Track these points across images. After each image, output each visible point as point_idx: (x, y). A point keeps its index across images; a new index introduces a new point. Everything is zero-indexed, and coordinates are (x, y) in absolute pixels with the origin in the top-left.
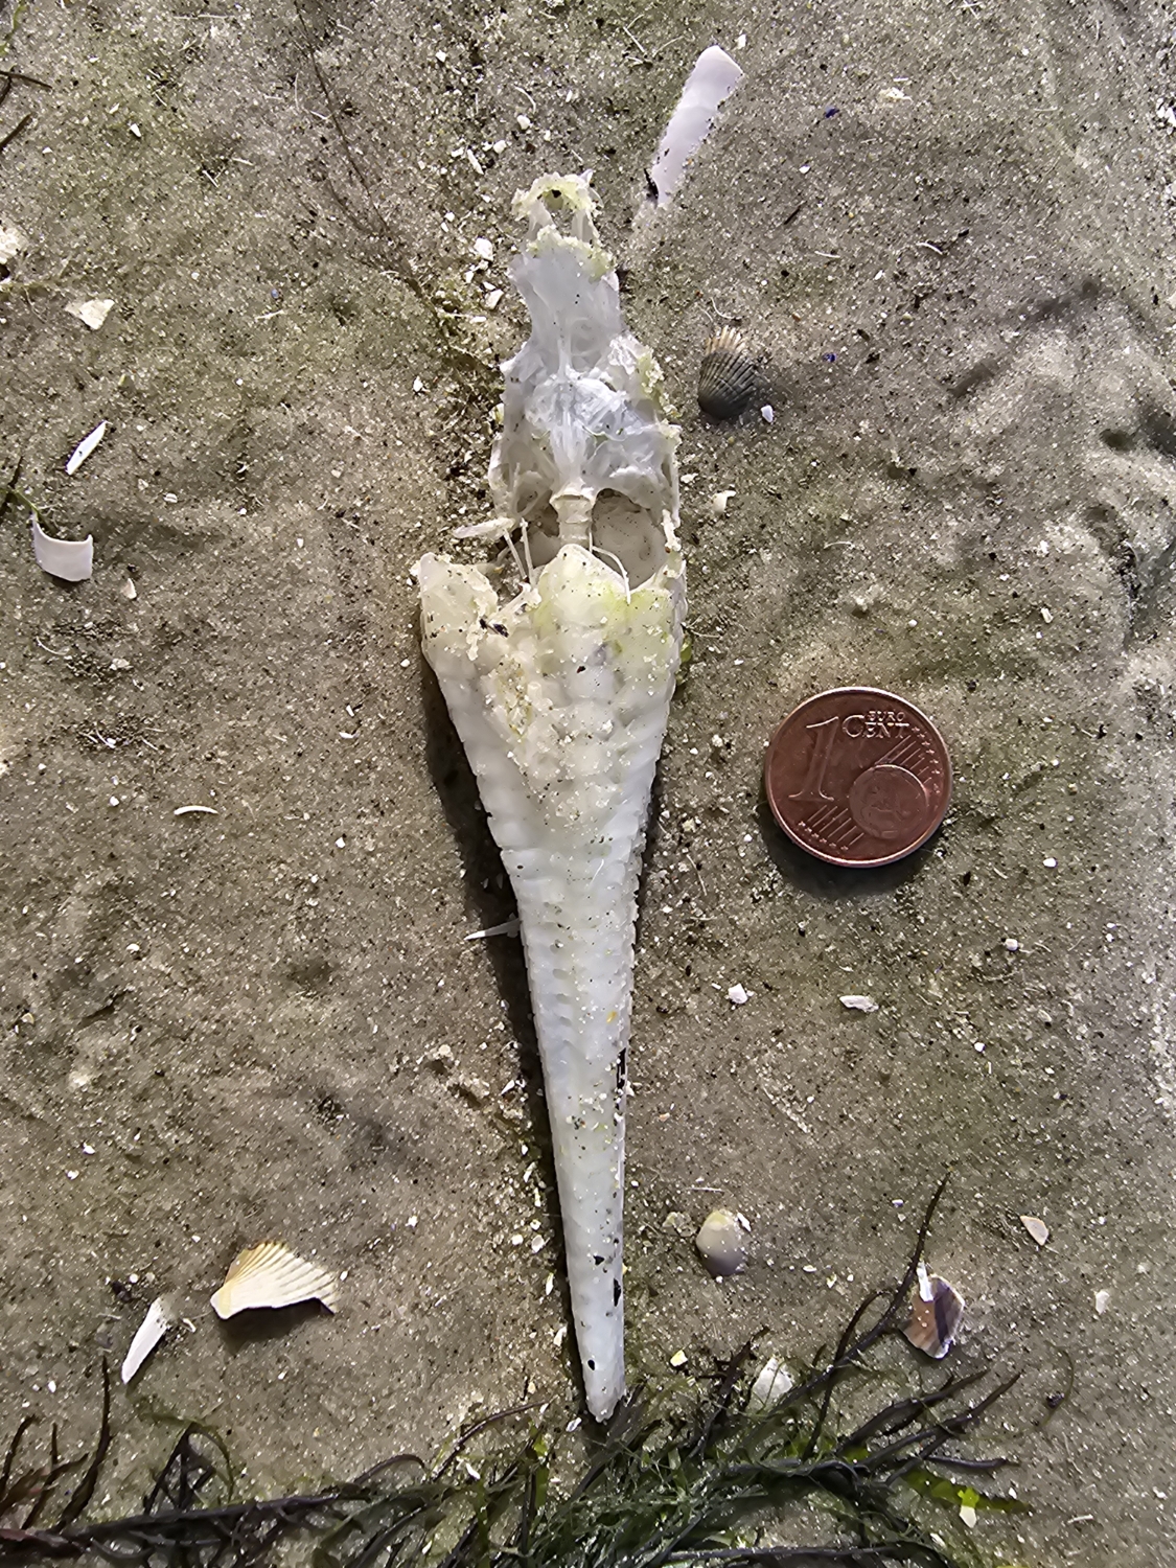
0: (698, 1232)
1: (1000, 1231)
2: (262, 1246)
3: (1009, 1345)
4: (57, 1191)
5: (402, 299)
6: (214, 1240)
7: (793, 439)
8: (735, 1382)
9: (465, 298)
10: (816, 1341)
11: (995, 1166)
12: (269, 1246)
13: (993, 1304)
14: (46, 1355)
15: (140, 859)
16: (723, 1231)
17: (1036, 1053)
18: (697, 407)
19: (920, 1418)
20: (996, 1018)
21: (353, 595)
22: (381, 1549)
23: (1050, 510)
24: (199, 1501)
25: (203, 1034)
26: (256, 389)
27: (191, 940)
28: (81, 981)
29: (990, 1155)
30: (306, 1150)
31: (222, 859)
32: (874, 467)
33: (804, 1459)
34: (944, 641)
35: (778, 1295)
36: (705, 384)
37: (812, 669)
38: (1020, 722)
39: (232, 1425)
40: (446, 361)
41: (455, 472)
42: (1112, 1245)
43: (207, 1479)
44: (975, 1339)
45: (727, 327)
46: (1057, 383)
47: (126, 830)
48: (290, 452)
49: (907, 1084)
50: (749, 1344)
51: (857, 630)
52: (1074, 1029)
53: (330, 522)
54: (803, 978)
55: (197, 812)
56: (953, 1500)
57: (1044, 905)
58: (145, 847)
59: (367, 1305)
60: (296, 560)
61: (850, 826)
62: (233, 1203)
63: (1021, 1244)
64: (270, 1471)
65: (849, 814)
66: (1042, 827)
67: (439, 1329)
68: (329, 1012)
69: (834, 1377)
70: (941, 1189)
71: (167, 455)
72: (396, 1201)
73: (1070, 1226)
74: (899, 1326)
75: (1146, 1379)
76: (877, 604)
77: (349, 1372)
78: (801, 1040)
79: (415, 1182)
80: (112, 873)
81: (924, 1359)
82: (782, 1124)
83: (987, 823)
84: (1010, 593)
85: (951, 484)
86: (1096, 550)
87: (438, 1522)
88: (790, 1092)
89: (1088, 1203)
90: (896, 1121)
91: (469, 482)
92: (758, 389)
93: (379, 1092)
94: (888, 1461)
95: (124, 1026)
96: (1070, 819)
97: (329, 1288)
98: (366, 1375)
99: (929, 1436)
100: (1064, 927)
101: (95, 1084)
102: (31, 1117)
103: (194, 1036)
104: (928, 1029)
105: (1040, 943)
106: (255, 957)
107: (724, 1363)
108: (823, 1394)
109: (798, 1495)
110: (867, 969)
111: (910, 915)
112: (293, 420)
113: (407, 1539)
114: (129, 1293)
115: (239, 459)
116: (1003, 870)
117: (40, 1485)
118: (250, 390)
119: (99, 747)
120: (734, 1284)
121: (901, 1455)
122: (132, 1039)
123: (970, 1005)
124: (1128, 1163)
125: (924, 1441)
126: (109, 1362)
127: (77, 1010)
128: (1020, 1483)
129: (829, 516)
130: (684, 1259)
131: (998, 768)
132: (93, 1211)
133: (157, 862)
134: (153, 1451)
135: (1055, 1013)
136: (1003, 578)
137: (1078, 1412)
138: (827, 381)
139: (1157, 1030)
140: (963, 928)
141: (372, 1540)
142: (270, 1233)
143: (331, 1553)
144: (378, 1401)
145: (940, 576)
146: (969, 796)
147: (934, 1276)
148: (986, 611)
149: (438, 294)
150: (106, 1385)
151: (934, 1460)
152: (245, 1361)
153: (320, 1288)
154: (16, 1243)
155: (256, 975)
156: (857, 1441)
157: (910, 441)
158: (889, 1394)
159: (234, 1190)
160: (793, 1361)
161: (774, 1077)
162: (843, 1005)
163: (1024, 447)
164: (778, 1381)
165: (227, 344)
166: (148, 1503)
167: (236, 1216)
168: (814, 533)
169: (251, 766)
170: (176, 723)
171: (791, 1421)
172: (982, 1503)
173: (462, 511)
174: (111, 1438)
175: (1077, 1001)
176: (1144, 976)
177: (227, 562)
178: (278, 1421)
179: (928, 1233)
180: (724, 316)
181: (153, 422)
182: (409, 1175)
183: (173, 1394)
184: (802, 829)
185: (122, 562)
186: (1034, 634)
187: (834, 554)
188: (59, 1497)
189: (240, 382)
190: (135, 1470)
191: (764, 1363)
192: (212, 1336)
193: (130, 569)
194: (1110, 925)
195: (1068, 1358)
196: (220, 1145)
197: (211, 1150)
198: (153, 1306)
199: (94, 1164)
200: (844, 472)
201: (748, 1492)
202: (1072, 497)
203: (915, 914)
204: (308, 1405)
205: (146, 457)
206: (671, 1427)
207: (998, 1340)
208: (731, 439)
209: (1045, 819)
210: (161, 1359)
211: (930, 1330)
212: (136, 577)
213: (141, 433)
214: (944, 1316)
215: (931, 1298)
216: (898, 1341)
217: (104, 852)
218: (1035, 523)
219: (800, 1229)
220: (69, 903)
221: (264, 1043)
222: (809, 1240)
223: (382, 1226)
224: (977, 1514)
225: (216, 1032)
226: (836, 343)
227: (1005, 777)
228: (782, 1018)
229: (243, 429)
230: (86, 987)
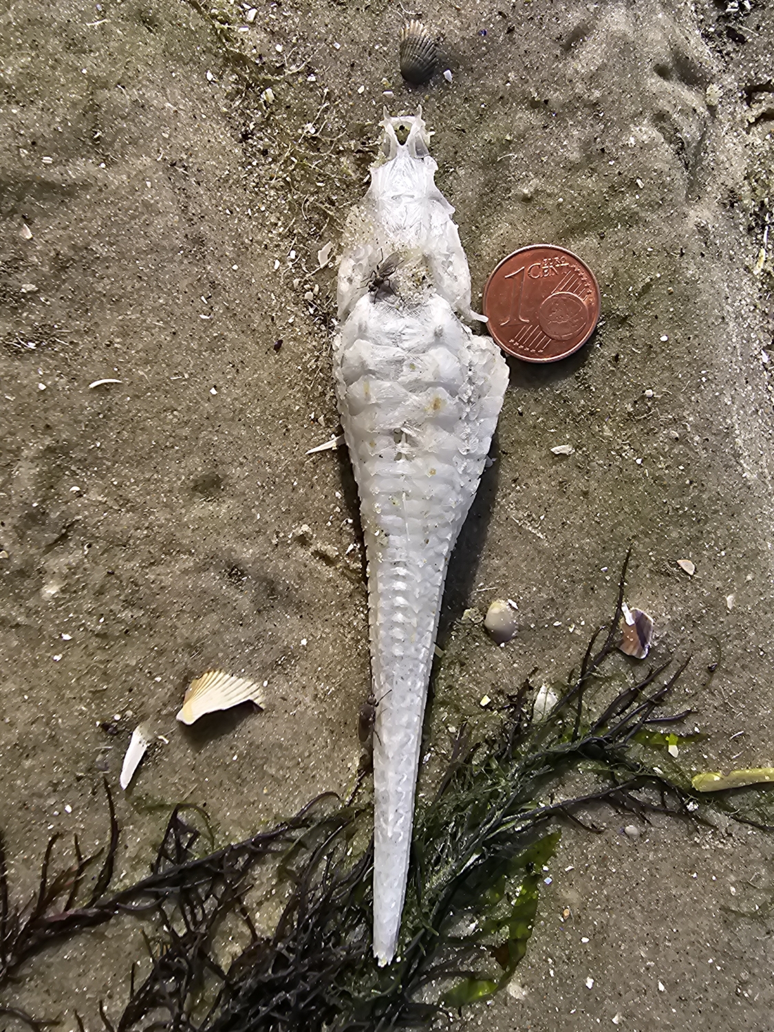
0: (485, 618)
1: (667, 573)
2: (206, 674)
3: (682, 640)
4: (47, 672)
5: (189, 15)
6: (171, 677)
7: (467, 91)
8: (523, 706)
9: (232, 14)
10: (568, 668)
11: (658, 533)
12: (211, 673)
13: (669, 617)
14: (60, 788)
15: (69, 425)
16: (501, 613)
17: (672, 458)
18: (401, 78)
19: (637, 699)
20: (646, 441)
21: (192, 220)
22: (320, 859)
23: (632, 118)
24: (192, 855)
25: (139, 539)
26: (98, 76)
27: (118, 475)
28: (39, 520)
29: (654, 528)
30: (225, 604)
31: (131, 414)
32: (522, 102)
33: (573, 741)
34: (581, 209)
35: (541, 645)
36: (404, 60)
37: (502, 242)
38: (634, 254)
39: (206, 799)
40: (227, 60)
41: (245, 137)
42: (731, 567)
43: (195, 839)
44: (662, 642)
45: (412, 21)
46: (625, 35)
47: (54, 407)
48: (130, 120)
49: (599, 494)
50: (527, 681)
51: (527, 211)
52: (692, 439)
53: (168, 169)
54: (526, 443)
55: (106, 384)
56: (663, 743)
57: (664, 366)
58: (72, 415)
59: (284, 699)
60: (147, 197)
61: (541, 337)
62: (180, 650)
63: (680, 577)
64: (238, 823)
65: (541, 328)
66: (656, 317)
67: (333, 709)
68: (224, 509)
69: (583, 686)
70: (629, 554)
71: (38, 128)
72: (291, 631)
73: (707, 560)
74: (616, 645)
75: (761, 643)
76: (537, 192)
77: (280, 746)
78: (530, 482)
79: (301, 617)
80: (50, 439)
81: (634, 661)
82: (527, 537)
83: (623, 320)
84: (617, 172)
85: (570, 107)
86: (663, 140)
87: (354, 834)
88: (529, 516)
89: (714, 545)
90: (596, 519)
91: (255, 143)
92: (440, 60)
93: (268, 558)
94: (623, 730)
95: (78, 547)
96: (671, 310)
97: (257, 693)
98: (292, 746)
99: (644, 708)
100: (677, 377)
101: (63, 591)
102: (18, 625)
103: (131, 542)
104: (608, 457)
105: (665, 390)
106: (166, 479)
107: (514, 696)
108: (577, 700)
109: (572, 767)
110: (565, 428)
111: (586, 388)
112: (128, 97)
113: (336, 849)
114: (115, 728)
115: (94, 128)
116: (637, 349)
117: (72, 879)
118: (94, 78)
119: (23, 350)
120: (512, 646)
121: (630, 724)
122: (86, 553)
123: (630, 436)
124: (733, 515)
125: (641, 713)
126: (108, 781)
127: (39, 542)
128: (700, 722)
129: (498, 139)
130: (479, 637)
131: (625, 284)
132: (78, 679)
133: (83, 425)
134: (152, 832)
135: (679, 431)
136: (611, 163)
137: (726, 671)
138: (484, 48)
139: (737, 432)
140: (619, 389)
141: (314, 853)
142: (211, 665)
143: (288, 867)
144: (302, 761)
145: (573, 168)
146: (610, 306)
147: (633, 609)
148: (604, 186)
149: (213, 11)
150: (109, 797)
151: (648, 722)
152: (208, 754)
153: (252, 693)
154: (23, 716)
155: (170, 491)
156: (602, 724)
157: (542, 82)
158: (616, 689)
159: (179, 640)
160: (555, 685)
161: (517, 509)
162: (553, 453)
163: (610, 78)
164: (549, 699)
165: (70, 45)
166: (154, 868)
167: (184, 659)
168: (490, 151)
169: (140, 346)
170: (79, 324)
171: (560, 722)
172: (681, 740)
173: (254, 163)
174: (120, 831)
175: (691, 421)
176: (726, 400)
177: (98, 203)
178: (237, 788)
179: (625, 584)
180: (410, 13)
181: (23, 106)
182: (296, 613)
183: (160, 789)
184: (512, 343)
185: (17, 213)
186: (634, 196)
187: (504, 164)
188: (89, 882)
189: (84, 71)
190: (142, 848)
191: (538, 690)
192: (181, 743)
193: (24, 217)
194: (703, 372)
195: (716, 640)
196: (165, 613)
197: (158, 617)
198: (134, 733)
199: (73, 646)
200: (502, 109)
201: (542, 770)
202: (644, 109)
203: (589, 387)
204: (257, 774)
205: (22, 132)
206: (487, 746)
207: (675, 639)
208: (427, 96)
209: (657, 312)
210: (147, 768)
211: (635, 642)
212: (29, 222)
213: (15, 115)
214: (642, 631)
215: (633, 622)
216: (618, 655)
217: (41, 425)
218: (624, 128)
219: (548, 600)
220: (21, 467)
221: (184, 537)
222: (554, 606)
223: (285, 648)
224: (678, 748)
225: (147, 536)
226: (485, 22)
227: (630, 290)
228: (517, 470)
229: (92, 106)
230: (44, 524)
